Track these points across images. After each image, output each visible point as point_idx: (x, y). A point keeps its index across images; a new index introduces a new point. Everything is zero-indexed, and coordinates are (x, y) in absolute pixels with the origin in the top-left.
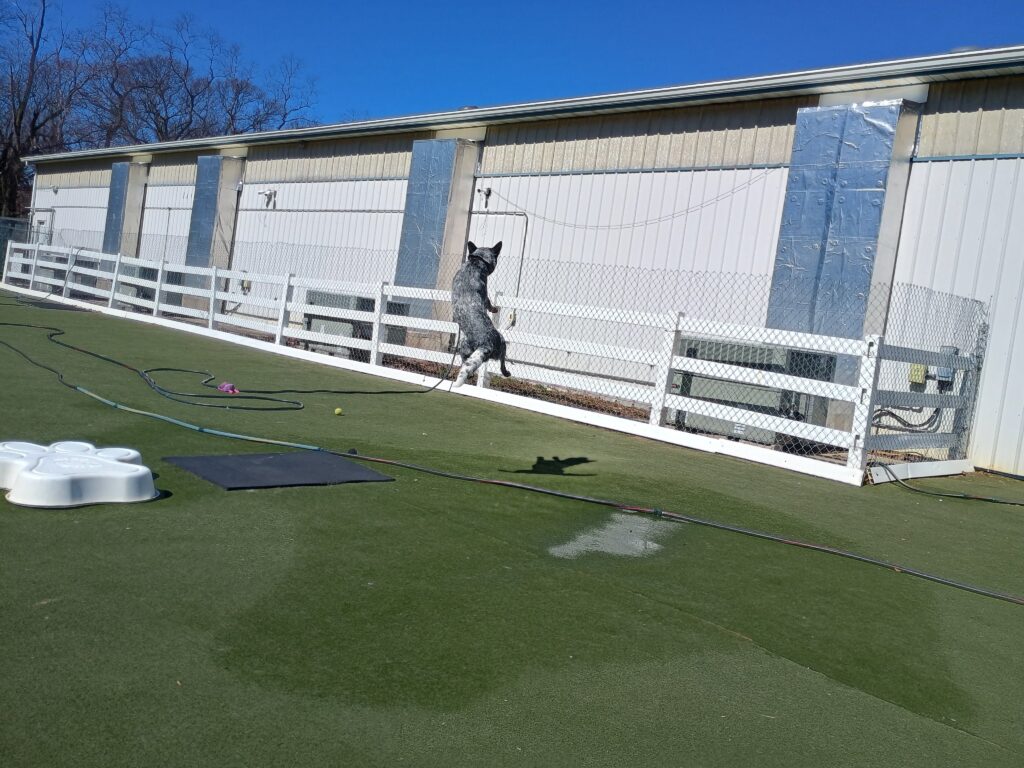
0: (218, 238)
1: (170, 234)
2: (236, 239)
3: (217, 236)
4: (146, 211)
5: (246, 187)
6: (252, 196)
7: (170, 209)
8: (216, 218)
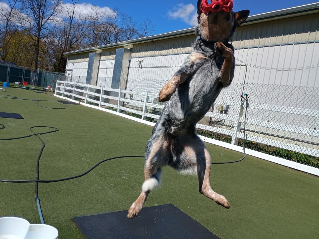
0: (122, 78)
1: (107, 77)
2: (128, 78)
3: (122, 77)
4: (100, 69)
5: (132, 60)
6: (134, 62)
7: (107, 68)
8: (122, 70)
